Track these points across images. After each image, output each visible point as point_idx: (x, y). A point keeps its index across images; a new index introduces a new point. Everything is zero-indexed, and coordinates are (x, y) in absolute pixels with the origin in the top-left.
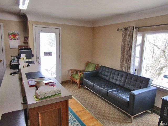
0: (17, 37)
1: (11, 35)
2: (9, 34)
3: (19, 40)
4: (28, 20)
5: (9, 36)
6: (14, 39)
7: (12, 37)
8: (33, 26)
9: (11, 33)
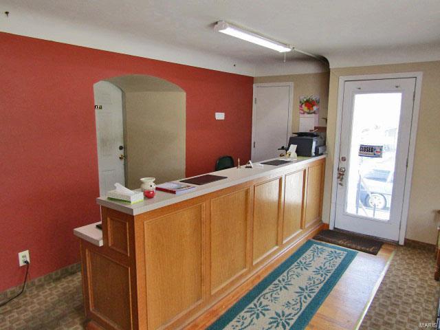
0: (315, 108)
1: (303, 106)
2: (300, 102)
3: (317, 115)
4: (330, 67)
5: (301, 106)
6: (309, 113)
7: (305, 109)
8: (340, 80)
9: (305, 100)
